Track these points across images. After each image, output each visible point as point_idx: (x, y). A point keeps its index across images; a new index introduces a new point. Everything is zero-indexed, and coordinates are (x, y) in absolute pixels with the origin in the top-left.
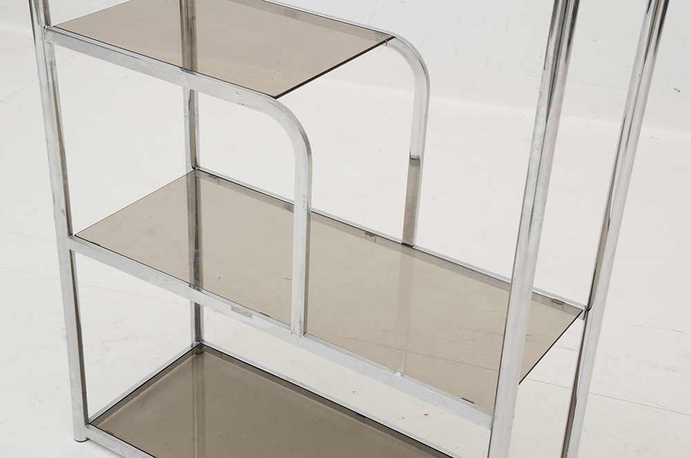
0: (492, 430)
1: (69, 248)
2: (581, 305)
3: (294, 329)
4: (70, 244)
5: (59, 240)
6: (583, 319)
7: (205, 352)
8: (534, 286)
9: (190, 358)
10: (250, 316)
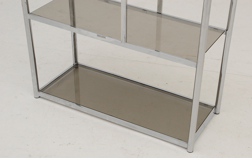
0: (196, 68)
1: (29, 18)
2: (224, 29)
3: (122, 41)
4: (29, 16)
5: (24, 15)
6: (225, 34)
7: (79, 67)
8: (209, 25)
9: (73, 69)
10: (105, 38)
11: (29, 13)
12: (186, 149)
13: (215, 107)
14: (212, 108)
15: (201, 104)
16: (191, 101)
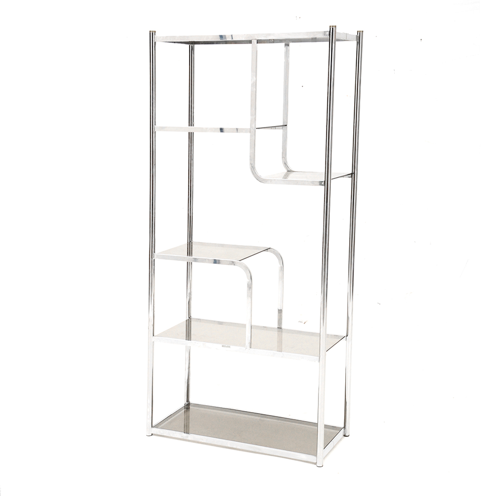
1: (153, 341)
3: (247, 347)
5: (149, 338)
7: (190, 407)
9: (184, 409)
11: (153, 335)
12: (315, 464)
13: (344, 427)
14: (340, 429)
15: (326, 426)
16: (316, 425)
